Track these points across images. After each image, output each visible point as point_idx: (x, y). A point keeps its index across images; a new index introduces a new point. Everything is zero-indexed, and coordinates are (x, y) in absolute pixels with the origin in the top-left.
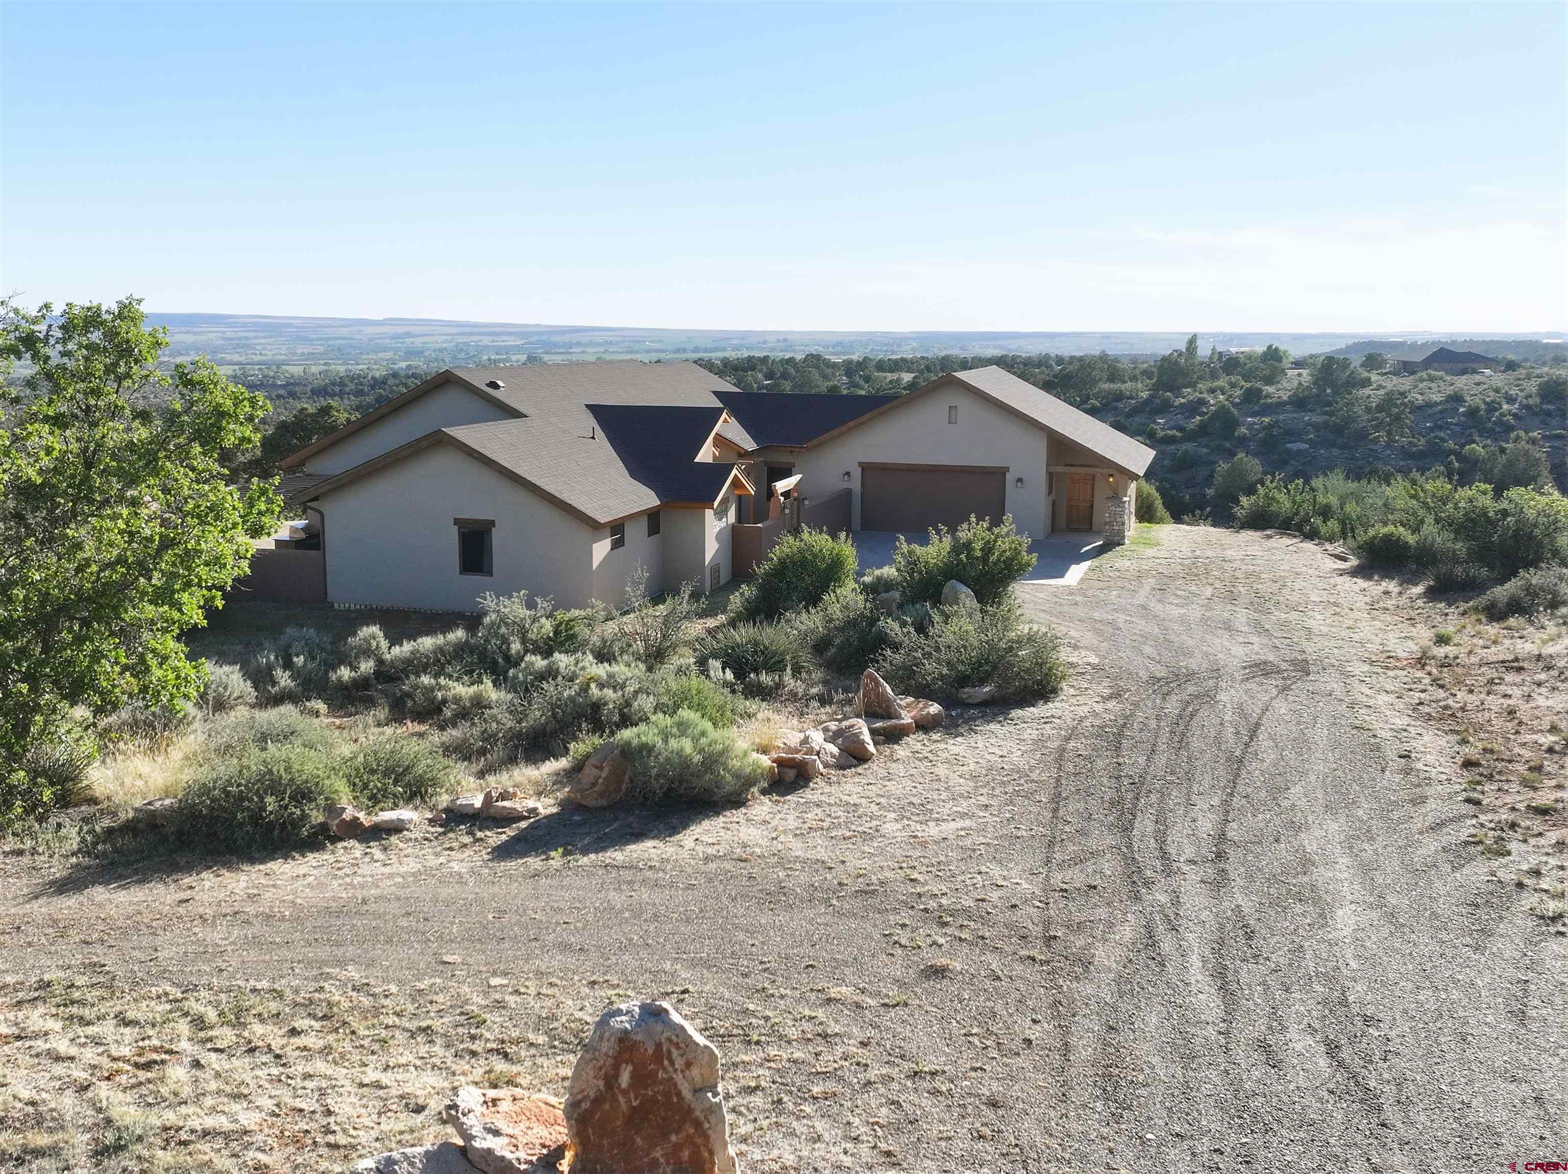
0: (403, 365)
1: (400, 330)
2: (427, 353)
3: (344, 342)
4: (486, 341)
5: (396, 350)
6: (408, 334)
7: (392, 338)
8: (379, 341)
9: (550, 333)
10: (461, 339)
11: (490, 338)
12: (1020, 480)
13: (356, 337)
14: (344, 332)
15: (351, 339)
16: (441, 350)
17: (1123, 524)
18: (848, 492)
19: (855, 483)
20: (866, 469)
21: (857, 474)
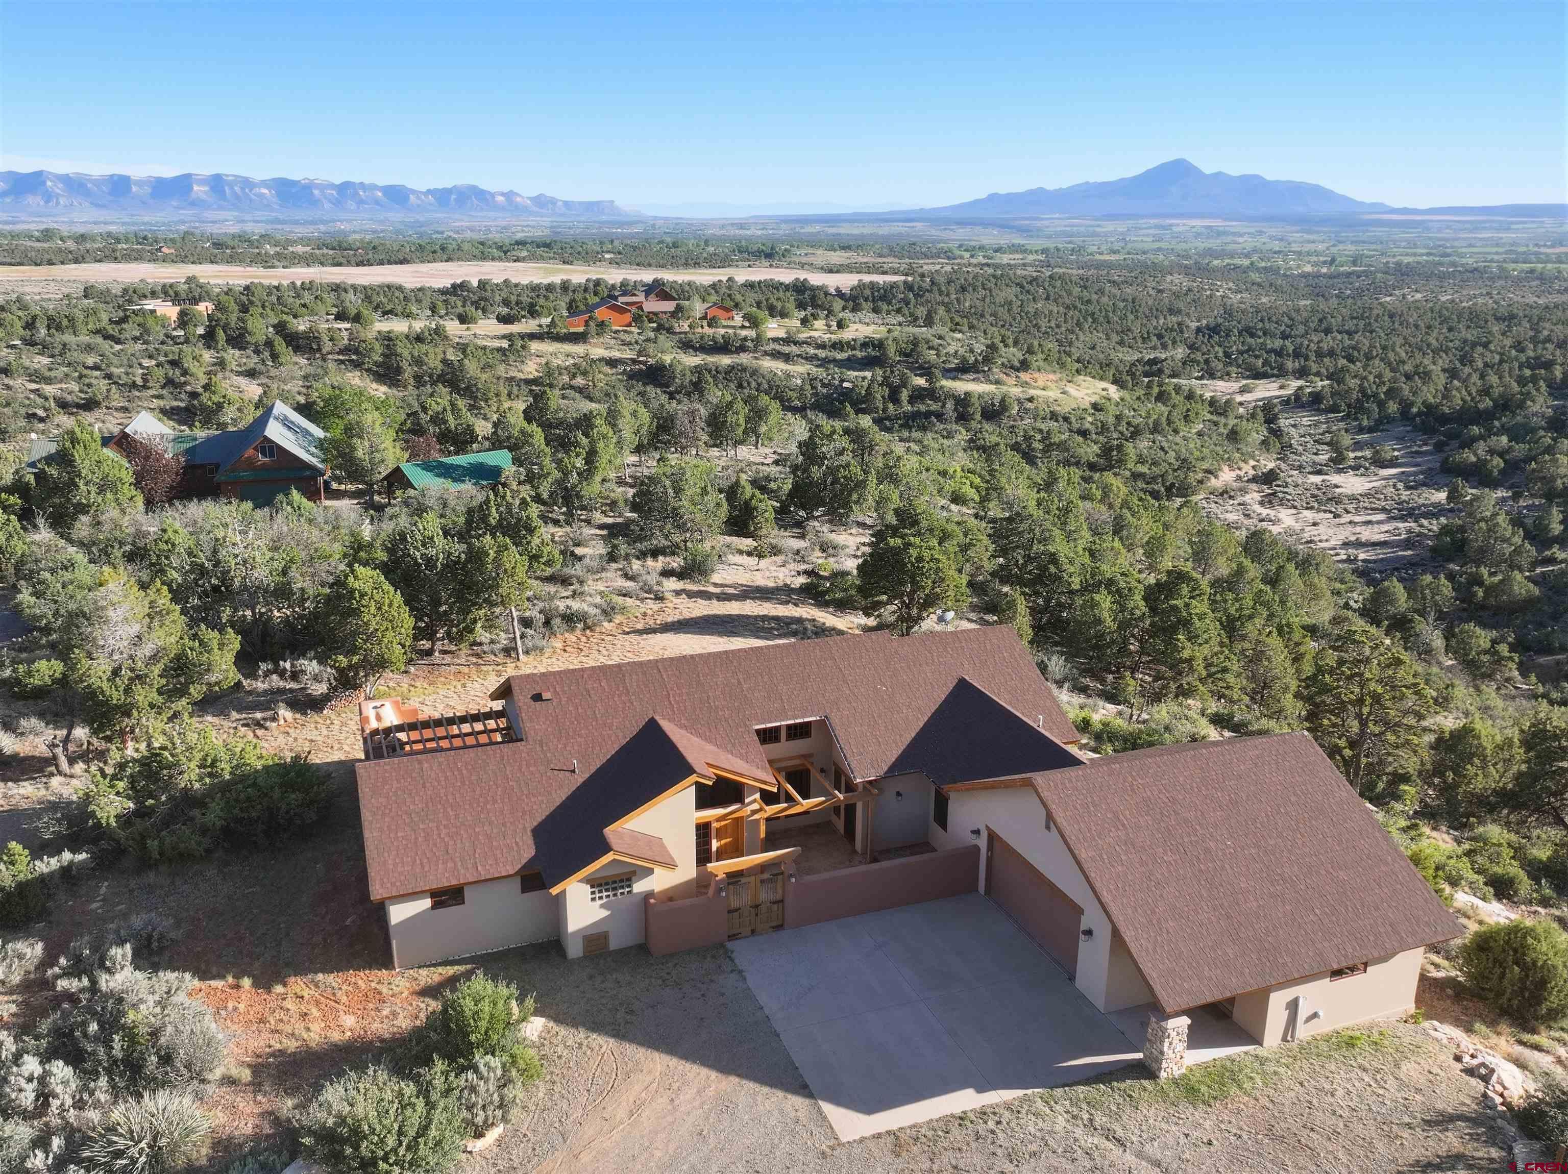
12: (1089, 932)
17: (1162, 1053)
18: (977, 849)
19: (982, 842)
20: (993, 837)
21: (984, 834)
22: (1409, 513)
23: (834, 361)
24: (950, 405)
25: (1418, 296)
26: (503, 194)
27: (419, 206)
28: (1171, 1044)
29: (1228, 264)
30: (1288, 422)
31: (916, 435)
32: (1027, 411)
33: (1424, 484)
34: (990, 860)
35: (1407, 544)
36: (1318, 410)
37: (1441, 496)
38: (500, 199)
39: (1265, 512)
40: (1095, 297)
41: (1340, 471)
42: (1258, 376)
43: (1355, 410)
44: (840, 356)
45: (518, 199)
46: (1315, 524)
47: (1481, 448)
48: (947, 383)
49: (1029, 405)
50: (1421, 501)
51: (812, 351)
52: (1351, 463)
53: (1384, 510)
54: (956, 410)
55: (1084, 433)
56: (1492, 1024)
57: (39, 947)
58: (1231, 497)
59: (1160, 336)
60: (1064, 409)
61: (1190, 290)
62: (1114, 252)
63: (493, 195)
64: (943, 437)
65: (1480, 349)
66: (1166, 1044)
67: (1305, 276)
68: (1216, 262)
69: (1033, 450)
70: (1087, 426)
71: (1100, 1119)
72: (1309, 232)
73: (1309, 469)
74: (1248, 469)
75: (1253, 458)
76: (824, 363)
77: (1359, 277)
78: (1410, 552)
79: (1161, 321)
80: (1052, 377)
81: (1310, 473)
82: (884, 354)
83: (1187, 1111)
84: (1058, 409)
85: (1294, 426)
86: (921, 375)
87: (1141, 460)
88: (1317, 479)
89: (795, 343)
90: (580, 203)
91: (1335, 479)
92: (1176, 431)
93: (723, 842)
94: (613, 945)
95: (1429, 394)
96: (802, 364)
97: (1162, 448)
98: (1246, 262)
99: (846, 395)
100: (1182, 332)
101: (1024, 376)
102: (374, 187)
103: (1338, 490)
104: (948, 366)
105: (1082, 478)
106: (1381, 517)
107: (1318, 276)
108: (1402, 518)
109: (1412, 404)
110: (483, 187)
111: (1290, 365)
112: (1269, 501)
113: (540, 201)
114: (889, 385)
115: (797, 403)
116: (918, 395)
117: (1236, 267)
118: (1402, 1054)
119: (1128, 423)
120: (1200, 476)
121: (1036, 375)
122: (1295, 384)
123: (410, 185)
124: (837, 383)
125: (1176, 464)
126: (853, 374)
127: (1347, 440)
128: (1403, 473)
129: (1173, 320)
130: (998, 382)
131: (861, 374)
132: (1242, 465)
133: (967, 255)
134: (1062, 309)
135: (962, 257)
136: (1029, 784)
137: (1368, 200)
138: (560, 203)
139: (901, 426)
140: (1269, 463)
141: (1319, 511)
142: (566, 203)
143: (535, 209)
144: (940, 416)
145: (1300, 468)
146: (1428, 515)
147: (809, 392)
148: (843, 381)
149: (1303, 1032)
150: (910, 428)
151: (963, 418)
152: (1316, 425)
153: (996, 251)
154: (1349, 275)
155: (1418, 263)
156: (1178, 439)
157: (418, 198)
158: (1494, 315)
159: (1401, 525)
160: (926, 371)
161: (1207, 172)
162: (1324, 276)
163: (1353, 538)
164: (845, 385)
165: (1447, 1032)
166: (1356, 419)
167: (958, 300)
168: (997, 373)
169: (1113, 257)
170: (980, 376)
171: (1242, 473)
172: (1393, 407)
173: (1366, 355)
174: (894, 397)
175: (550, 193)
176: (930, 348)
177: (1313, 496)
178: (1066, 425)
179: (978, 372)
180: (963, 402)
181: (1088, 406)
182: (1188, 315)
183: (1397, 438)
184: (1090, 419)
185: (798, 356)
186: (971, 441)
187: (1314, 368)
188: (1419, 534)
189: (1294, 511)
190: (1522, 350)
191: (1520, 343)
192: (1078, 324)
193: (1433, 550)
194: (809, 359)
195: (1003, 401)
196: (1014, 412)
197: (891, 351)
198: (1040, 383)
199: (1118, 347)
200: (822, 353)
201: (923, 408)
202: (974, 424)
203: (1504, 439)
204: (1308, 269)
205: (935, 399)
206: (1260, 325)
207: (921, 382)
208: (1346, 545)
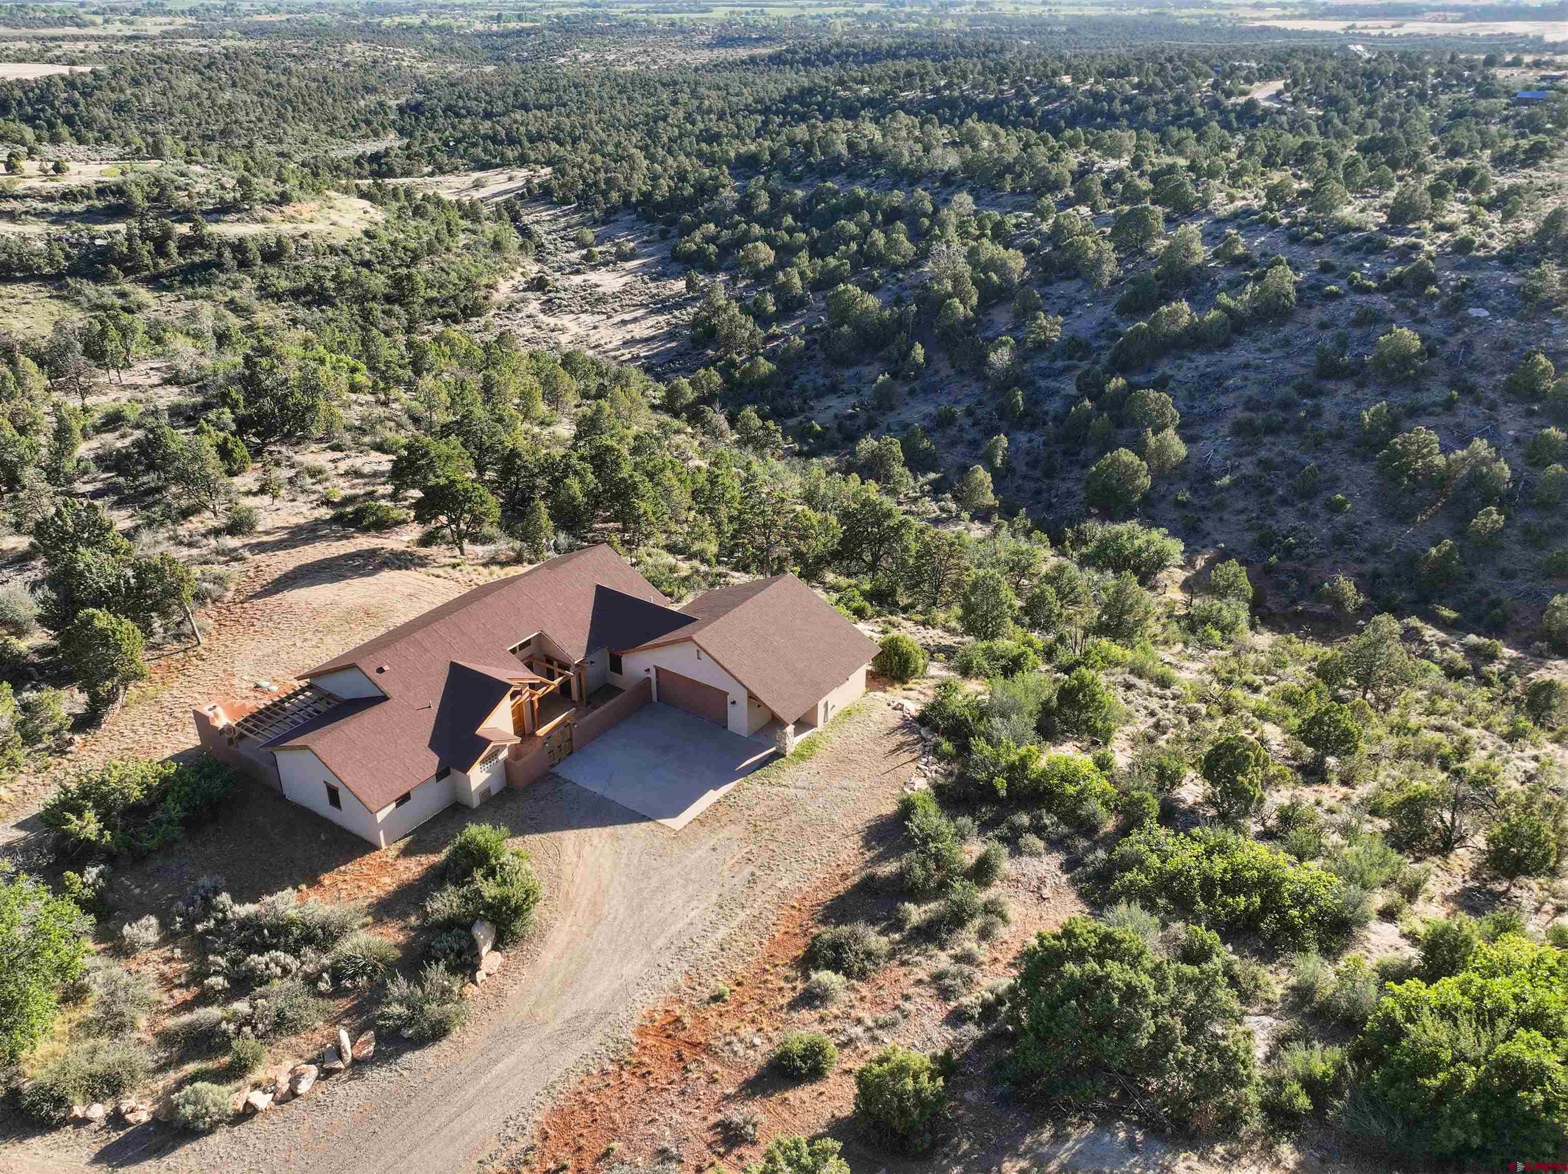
12: (734, 702)
17: (787, 743)
18: (649, 679)
19: (653, 675)
20: (658, 670)
21: (653, 671)
22: (662, 306)
23: (72, 214)
24: (227, 254)
25: (588, 56)
28: (789, 738)
29: (400, 24)
30: (531, 218)
31: (202, 290)
32: (305, 248)
33: (664, 275)
34: (659, 683)
35: (671, 336)
36: (552, 203)
37: (680, 285)
39: (552, 321)
40: (283, 79)
41: (594, 268)
42: (484, 166)
43: (585, 201)
44: (78, 208)
46: (595, 328)
47: (698, 236)
48: (212, 228)
49: (305, 242)
50: (668, 293)
51: (40, 206)
52: (599, 258)
53: (642, 305)
54: (234, 258)
55: (367, 264)
56: (892, 685)
57: (153, 920)
58: (518, 310)
59: (368, 123)
60: (340, 241)
61: (375, 62)
62: (274, 11)
64: (232, 289)
65: (661, 124)
66: (787, 738)
67: (479, 35)
68: (387, 21)
69: (326, 289)
70: (367, 256)
71: (773, 781)
73: (568, 270)
74: (518, 279)
75: (518, 264)
76: (60, 218)
77: (529, 35)
78: (674, 344)
79: (362, 103)
80: (313, 205)
81: (571, 273)
82: (130, 202)
83: (803, 764)
84: (334, 242)
85: (537, 222)
86: (181, 221)
87: (429, 285)
88: (577, 280)
89: (15, 197)
91: (593, 277)
92: (448, 249)
94: (493, 793)
95: (639, 183)
96: (34, 223)
97: (443, 269)
98: (416, 21)
99: (106, 254)
100: (386, 113)
101: (288, 210)
103: (599, 289)
104: (204, 208)
105: (383, 312)
106: (641, 312)
107: (491, 35)
108: (658, 312)
109: (631, 193)
111: (511, 153)
112: (549, 307)
114: (152, 239)
115: (47, 270)
116: (187, 245)
117: (409, 28)
118: (869, 710)
119: (404, 248)
120: (482, 293)
121: (299, 206)
122: (521, 174)
124: (87, 241)
125: (462, 285)
126: (103, 228)
127: (589, 235)
128: (644, 265)
129: (372, 99)
130: (264, 220)
131: (111, 227)
132: (513, 274)
133: (99, 19)
134: (255, 98)
135: (93, 24)
136: (690, 639)
139: (181, 282)
140: (533, 269)
141: (593, 313)
144: (220, 266)
145: (560, 269)
146: (679, 306)
147: (60, 256)
148: (93, 238)
149: (831, 716)
150: (192, 283)
151: (244, 265)
152: (555, 219)
153: (133, 14)
154: (519, 33)
155: (576, 16)
156: (451, 257)
158: (660, 81)
159: (661, 318)
160: (184, 215)
162: (496, 34)
163: (628, 337)
164: (98, 242)
165: (880, 694)
166: (587, 210)
167: (136, 96)
168: (259, 210)
169: (275, 18)
170: (244, 215)
171: (515, 283)
172: (614, 196)
173: (570, 135)
174: (161, 250)
176: (178, 188)
177: (583, 298)
178: (348, 259)
179: (239, 211)
180: (239, 247)
181: (359, 235)
182: (384, 91)
183: (628, 229)
184: (368, 248)
185: (27, 213)
186: (260, 288)
187: (532, 155)
188: (676, 326)
189: (572, 316)
190: (693, 123)
191: (690, 115)
192: (280, 115)
193: (693, 339)
194: (41, 215)
195: (279, 242)
196: (293, 251)
197: (138, 197)
198: (307, 216)
199: (330, 139)
200: (54, 207)
201: (197, 259)
202: (257, 269)
203: (712, 226)
204: (479, 26)
205: (207, 247)
206: (461, 103)
207: (184, 229)
208: (626, 344)
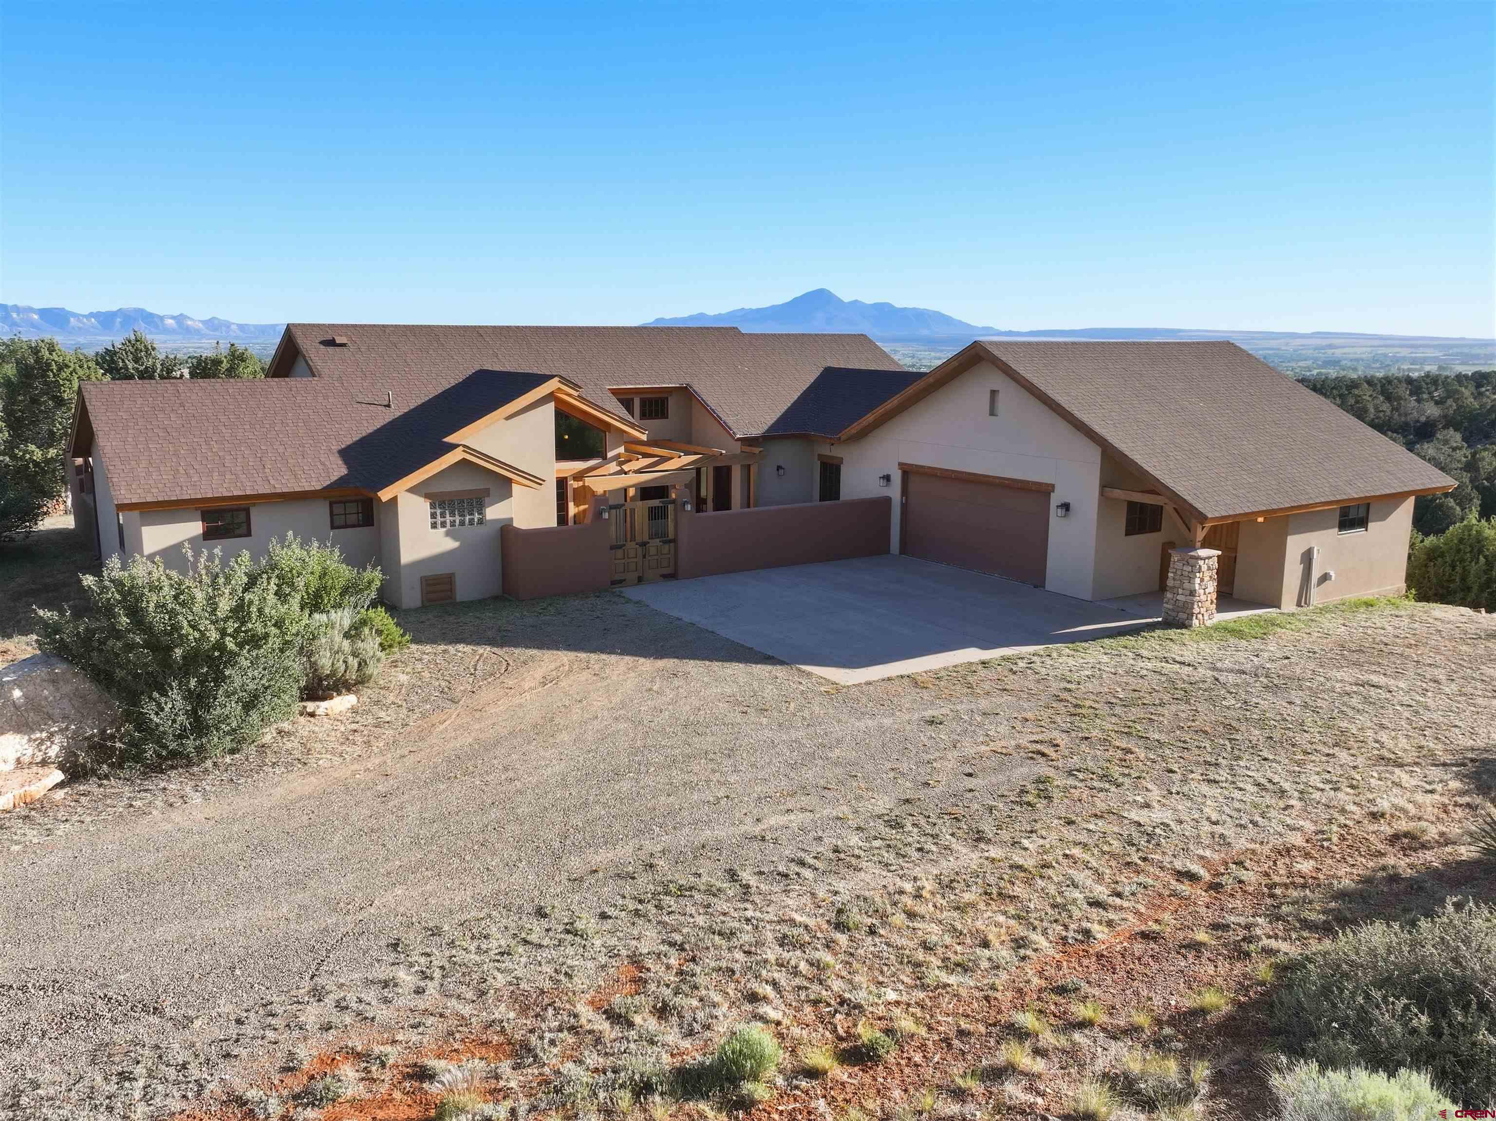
0: (1315, 372)
1: (1325, 342)
2: (1343, 363)
3: (1270, 352)
4: (1404, 352)
5: (1315, 360)
6: (1330, 346)
7: (1315, 349)
8: (1304, 352)
9: (1471, 346)
10: (1381, 351)
11: (1410, 350)
12: (1066, 507)
13: (1283, 348)
14: (1273, 344)
15: (1279, 349)
16: (1357, 360)
17: (1192, 593)
18: (887, 499)
19: (893, 490)
21: (897, 479)
26: (173, 318)
27: (80, 328)
28: (1202, 580)
34: (904, 507)
38: (170, 322)
45: (189, 323)
63: (161, 318)
66: (1198, 581)
72: (933, 350)
83: (1239, 642)
90: (255, 326)
93: (582, 508)
102: (31, 310)
110: (150, 309)
113: (212, 324)
118: (1423, 607)
123: (70, 306)
137: (980, 325)
138: (234, 327)
142: (241, 327)
143: (208, 332)
157: (79, 321)
161: (846, 300)
175: (222, 316)
